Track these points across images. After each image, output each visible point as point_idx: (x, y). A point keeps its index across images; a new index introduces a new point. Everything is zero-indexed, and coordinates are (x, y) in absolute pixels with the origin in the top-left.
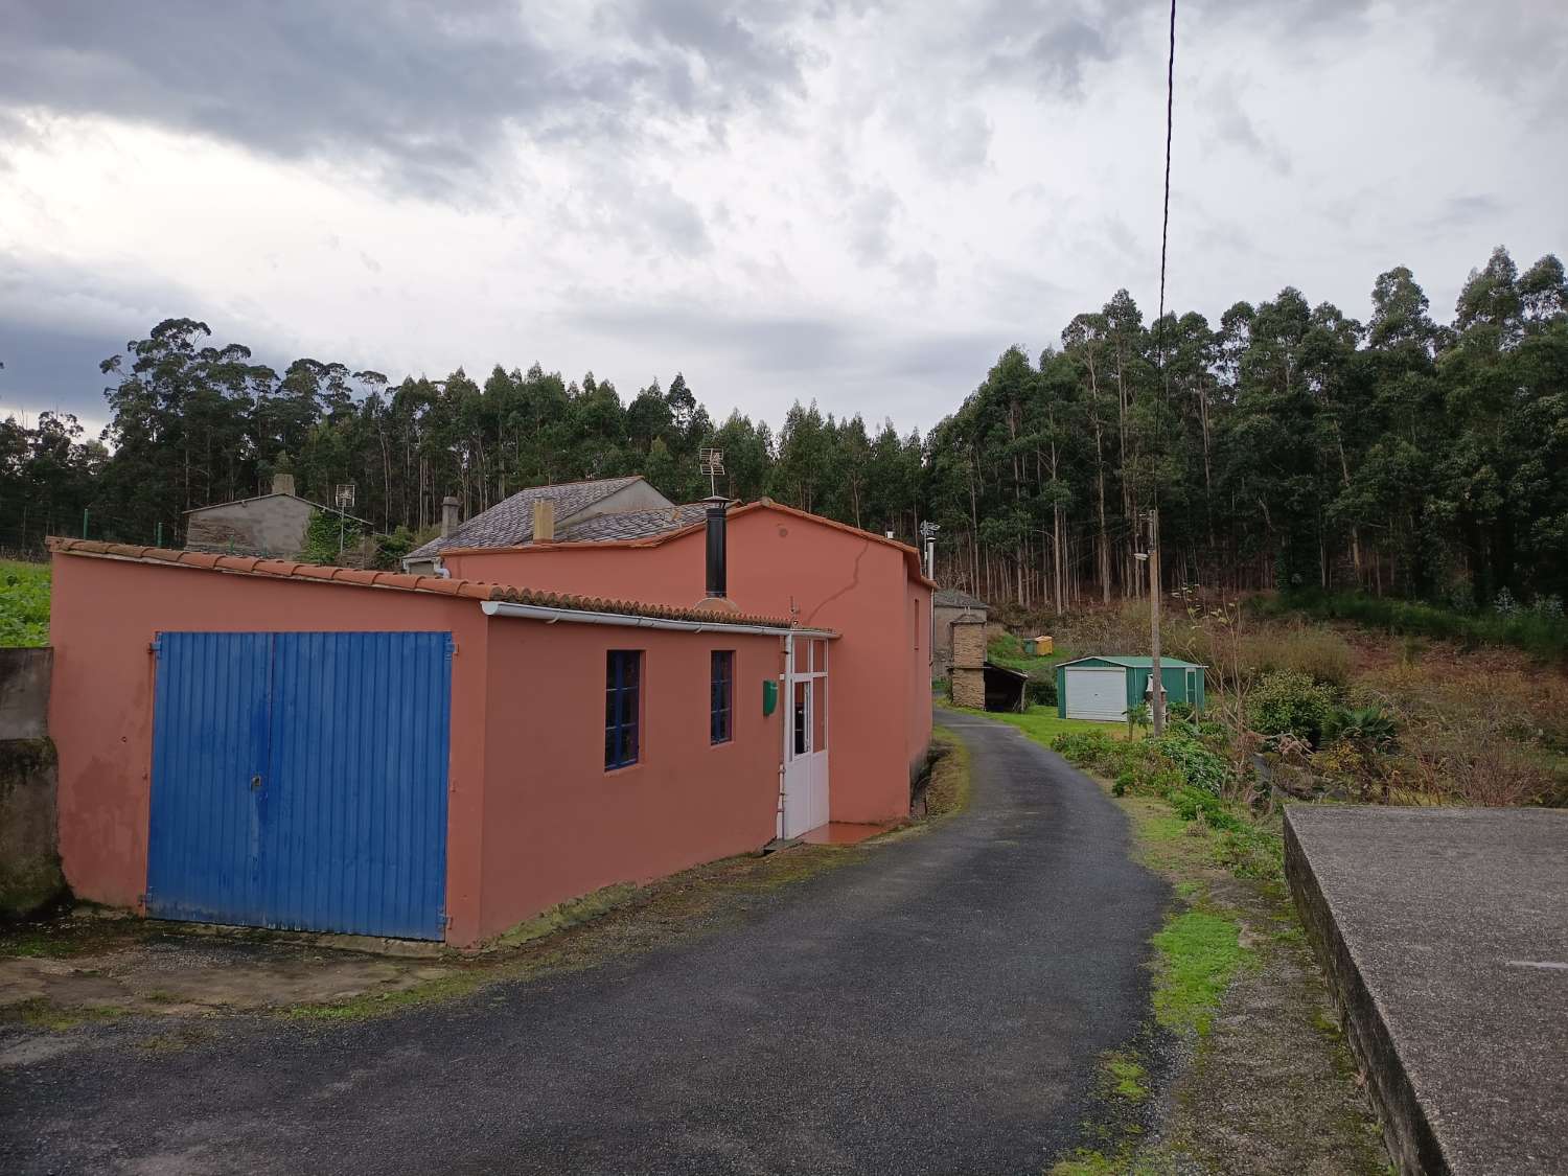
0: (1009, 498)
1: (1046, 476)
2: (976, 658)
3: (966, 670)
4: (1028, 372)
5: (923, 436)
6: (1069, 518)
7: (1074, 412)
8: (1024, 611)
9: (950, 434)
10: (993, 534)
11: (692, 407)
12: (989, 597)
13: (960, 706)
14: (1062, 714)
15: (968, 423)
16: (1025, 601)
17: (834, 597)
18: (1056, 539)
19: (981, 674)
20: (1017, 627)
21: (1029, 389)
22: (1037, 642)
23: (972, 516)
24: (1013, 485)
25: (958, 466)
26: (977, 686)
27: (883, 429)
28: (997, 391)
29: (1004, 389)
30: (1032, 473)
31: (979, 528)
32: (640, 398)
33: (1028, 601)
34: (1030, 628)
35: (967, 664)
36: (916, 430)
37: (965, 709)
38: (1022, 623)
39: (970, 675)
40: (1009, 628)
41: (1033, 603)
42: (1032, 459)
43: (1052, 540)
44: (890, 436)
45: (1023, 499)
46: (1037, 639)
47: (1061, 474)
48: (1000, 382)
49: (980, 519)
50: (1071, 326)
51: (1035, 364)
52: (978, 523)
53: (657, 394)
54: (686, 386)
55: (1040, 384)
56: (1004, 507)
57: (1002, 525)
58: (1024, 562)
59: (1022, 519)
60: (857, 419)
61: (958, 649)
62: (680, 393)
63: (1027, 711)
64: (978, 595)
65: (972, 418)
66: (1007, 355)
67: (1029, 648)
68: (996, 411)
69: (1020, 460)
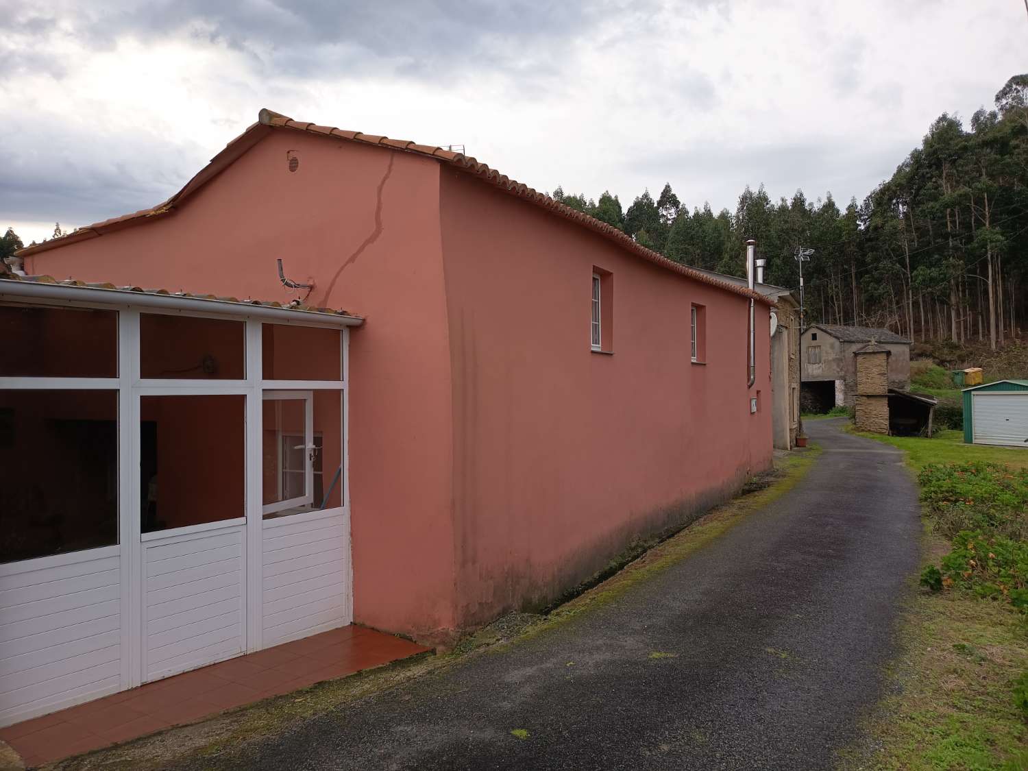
0: (941, 249)
1: (980, 224)
2: (880, 386)
3: (869, 397)
4: (960, 135)
5: (860, 203)
6: (1004, 263)
7: (1008, 165)
8: (957, 347)
9: (883, 198)
10: (924, 280)
11: (677, 207)
12: (923, 336)
13: (863, 431)
14: (969, 439)
15: (900, 186)
16: (959, 339)
17: (352, 259)
18: (990, 282)
19: (886, 401)
20: (950, 362)
21: (960, 149)
22: (967, 373)
23: (906, 268)
24: (946, 236)
25: (890, 223)
26: (881, 412)
27: (824, 201)
28: (928, 155)
29: (935, 152)
30: (966, 226)
31: (912, 277)
32: (636, 204)
33: (963, 339)
34: (963, 361)
35: (870, 391)
36: (854, 199)
37: (867, 434)
38: (955, 357)
39: (873, 401)
40: (942, 363)
41: (967, 341)
42: (966, 210)
43: (986, 284)
44: (830, 206)
45: (956, 248)
46: (966, 371)
47: (993, 222)
48: (931, 147)
49: (913, 268)
50: (1004, 88)
51: (967, 128)
52: (911, 272)
53: (648, 199)
54: (673, 192)
55: (971, 143)
56: (936, 256)
57: (934, 272)
58: (957, 303)
59: (955, 267)
60: (798, 195)
61: (861, 377)
62: (668, 198)
63: (935, 434)
64: (912, 337)
65: (904, 182)
66: (938, 122)
67: (958, 379)
68: (927, 173)
69: (952, 215)
